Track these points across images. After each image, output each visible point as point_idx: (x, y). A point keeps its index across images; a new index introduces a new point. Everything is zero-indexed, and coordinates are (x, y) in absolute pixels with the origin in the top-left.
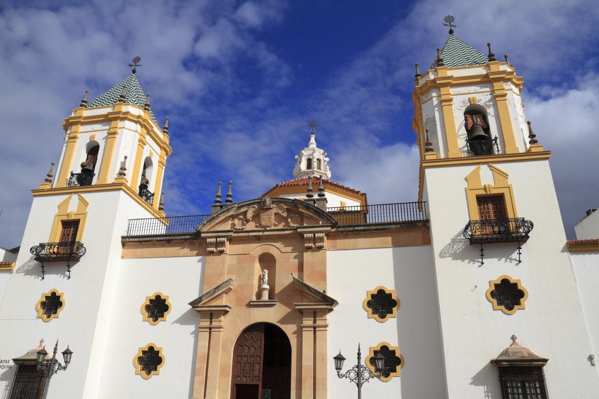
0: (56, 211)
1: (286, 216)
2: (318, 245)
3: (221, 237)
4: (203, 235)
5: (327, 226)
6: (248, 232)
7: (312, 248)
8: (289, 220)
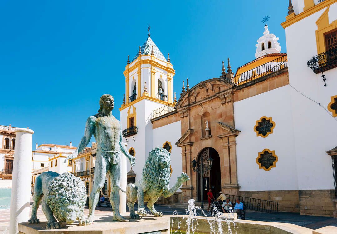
0: (127, 115)
1: (211, 89)
2: (227, 101)
3: (184, 109)
4: (177, 110)
5: (230, 89)
6: (196, 103)
7: (225, 103)
8: (213, 91)
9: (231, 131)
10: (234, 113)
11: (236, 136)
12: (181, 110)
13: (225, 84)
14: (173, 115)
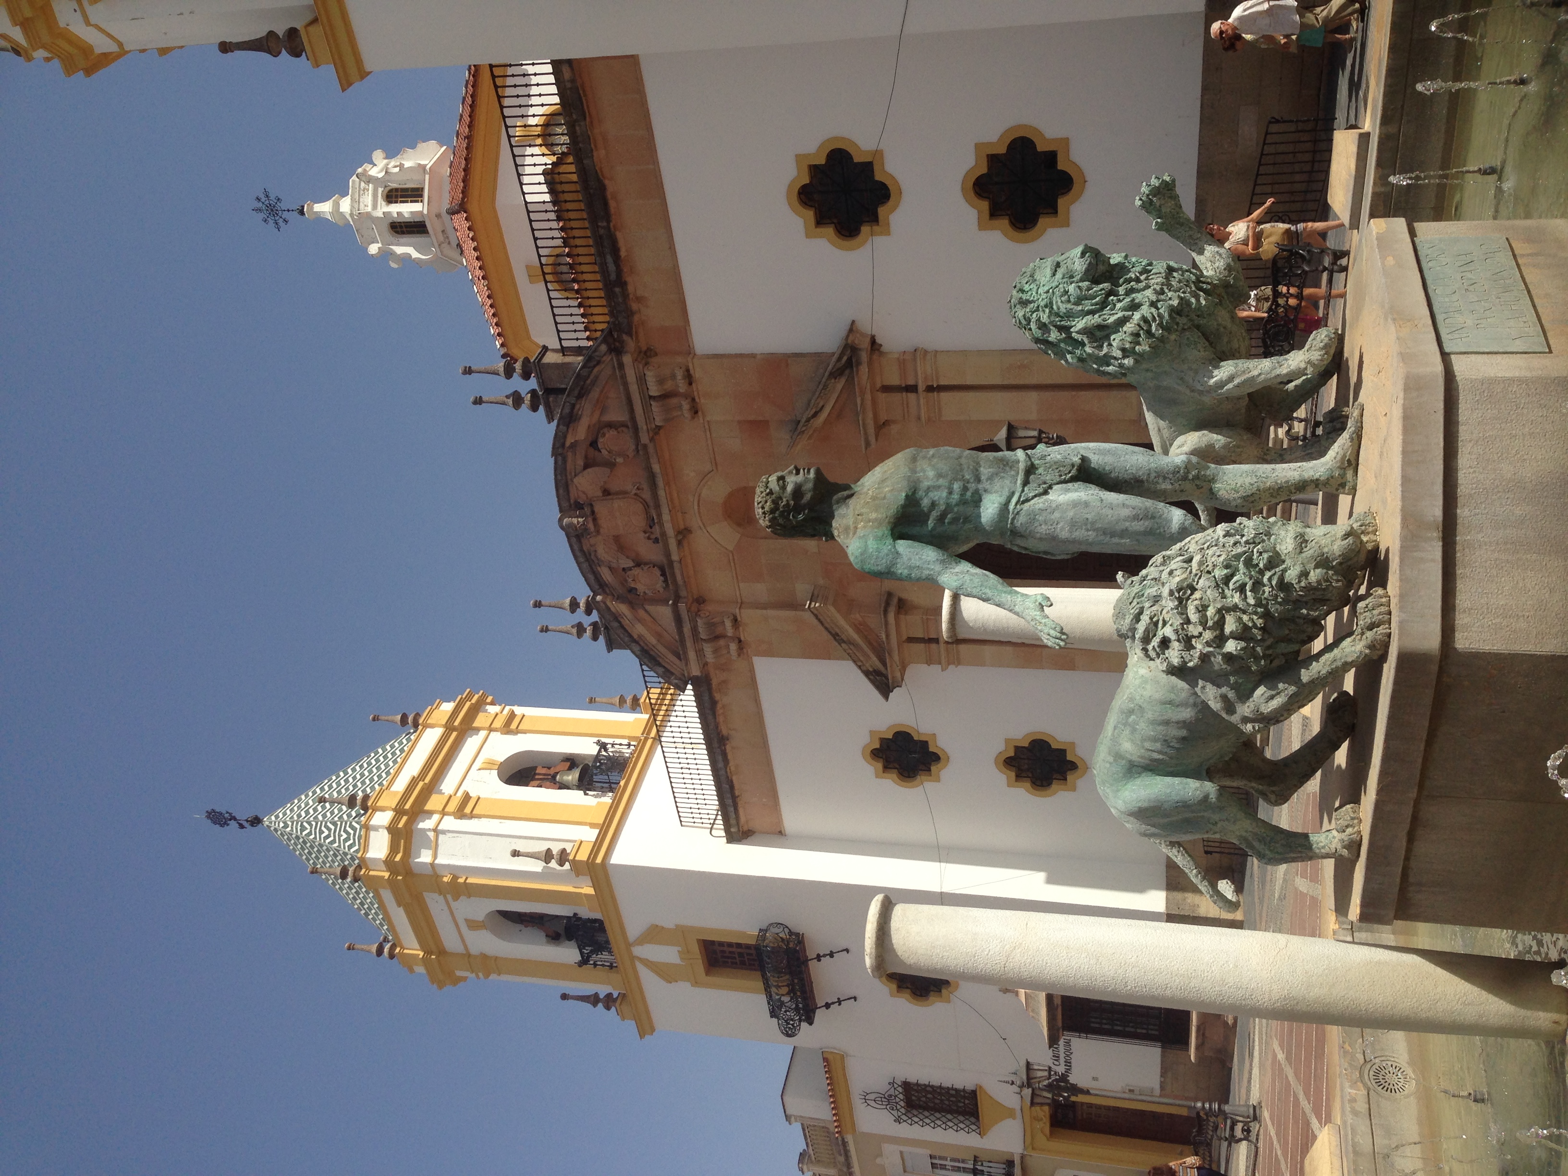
0: (684, 988)
1: (607, 470)
2: (682, 388)
3: (695, 630)
4: (696, 671)
5: (621, 366)
6: (671, 563)
7: (693, 400)
8: (620, 460)
9: (847, 372)
10: (753, 356)
11: (874, 344)
12: (700, 653)
13: (595, 394)
14: (719, 706)
